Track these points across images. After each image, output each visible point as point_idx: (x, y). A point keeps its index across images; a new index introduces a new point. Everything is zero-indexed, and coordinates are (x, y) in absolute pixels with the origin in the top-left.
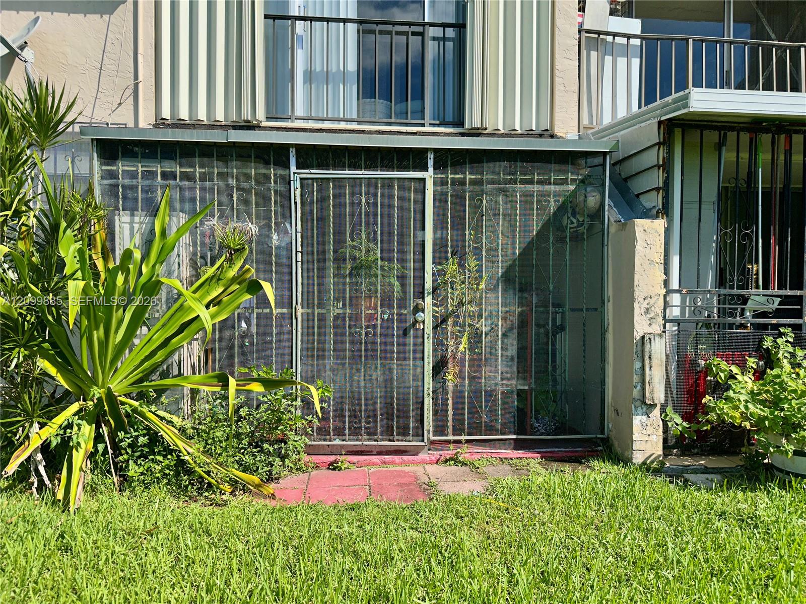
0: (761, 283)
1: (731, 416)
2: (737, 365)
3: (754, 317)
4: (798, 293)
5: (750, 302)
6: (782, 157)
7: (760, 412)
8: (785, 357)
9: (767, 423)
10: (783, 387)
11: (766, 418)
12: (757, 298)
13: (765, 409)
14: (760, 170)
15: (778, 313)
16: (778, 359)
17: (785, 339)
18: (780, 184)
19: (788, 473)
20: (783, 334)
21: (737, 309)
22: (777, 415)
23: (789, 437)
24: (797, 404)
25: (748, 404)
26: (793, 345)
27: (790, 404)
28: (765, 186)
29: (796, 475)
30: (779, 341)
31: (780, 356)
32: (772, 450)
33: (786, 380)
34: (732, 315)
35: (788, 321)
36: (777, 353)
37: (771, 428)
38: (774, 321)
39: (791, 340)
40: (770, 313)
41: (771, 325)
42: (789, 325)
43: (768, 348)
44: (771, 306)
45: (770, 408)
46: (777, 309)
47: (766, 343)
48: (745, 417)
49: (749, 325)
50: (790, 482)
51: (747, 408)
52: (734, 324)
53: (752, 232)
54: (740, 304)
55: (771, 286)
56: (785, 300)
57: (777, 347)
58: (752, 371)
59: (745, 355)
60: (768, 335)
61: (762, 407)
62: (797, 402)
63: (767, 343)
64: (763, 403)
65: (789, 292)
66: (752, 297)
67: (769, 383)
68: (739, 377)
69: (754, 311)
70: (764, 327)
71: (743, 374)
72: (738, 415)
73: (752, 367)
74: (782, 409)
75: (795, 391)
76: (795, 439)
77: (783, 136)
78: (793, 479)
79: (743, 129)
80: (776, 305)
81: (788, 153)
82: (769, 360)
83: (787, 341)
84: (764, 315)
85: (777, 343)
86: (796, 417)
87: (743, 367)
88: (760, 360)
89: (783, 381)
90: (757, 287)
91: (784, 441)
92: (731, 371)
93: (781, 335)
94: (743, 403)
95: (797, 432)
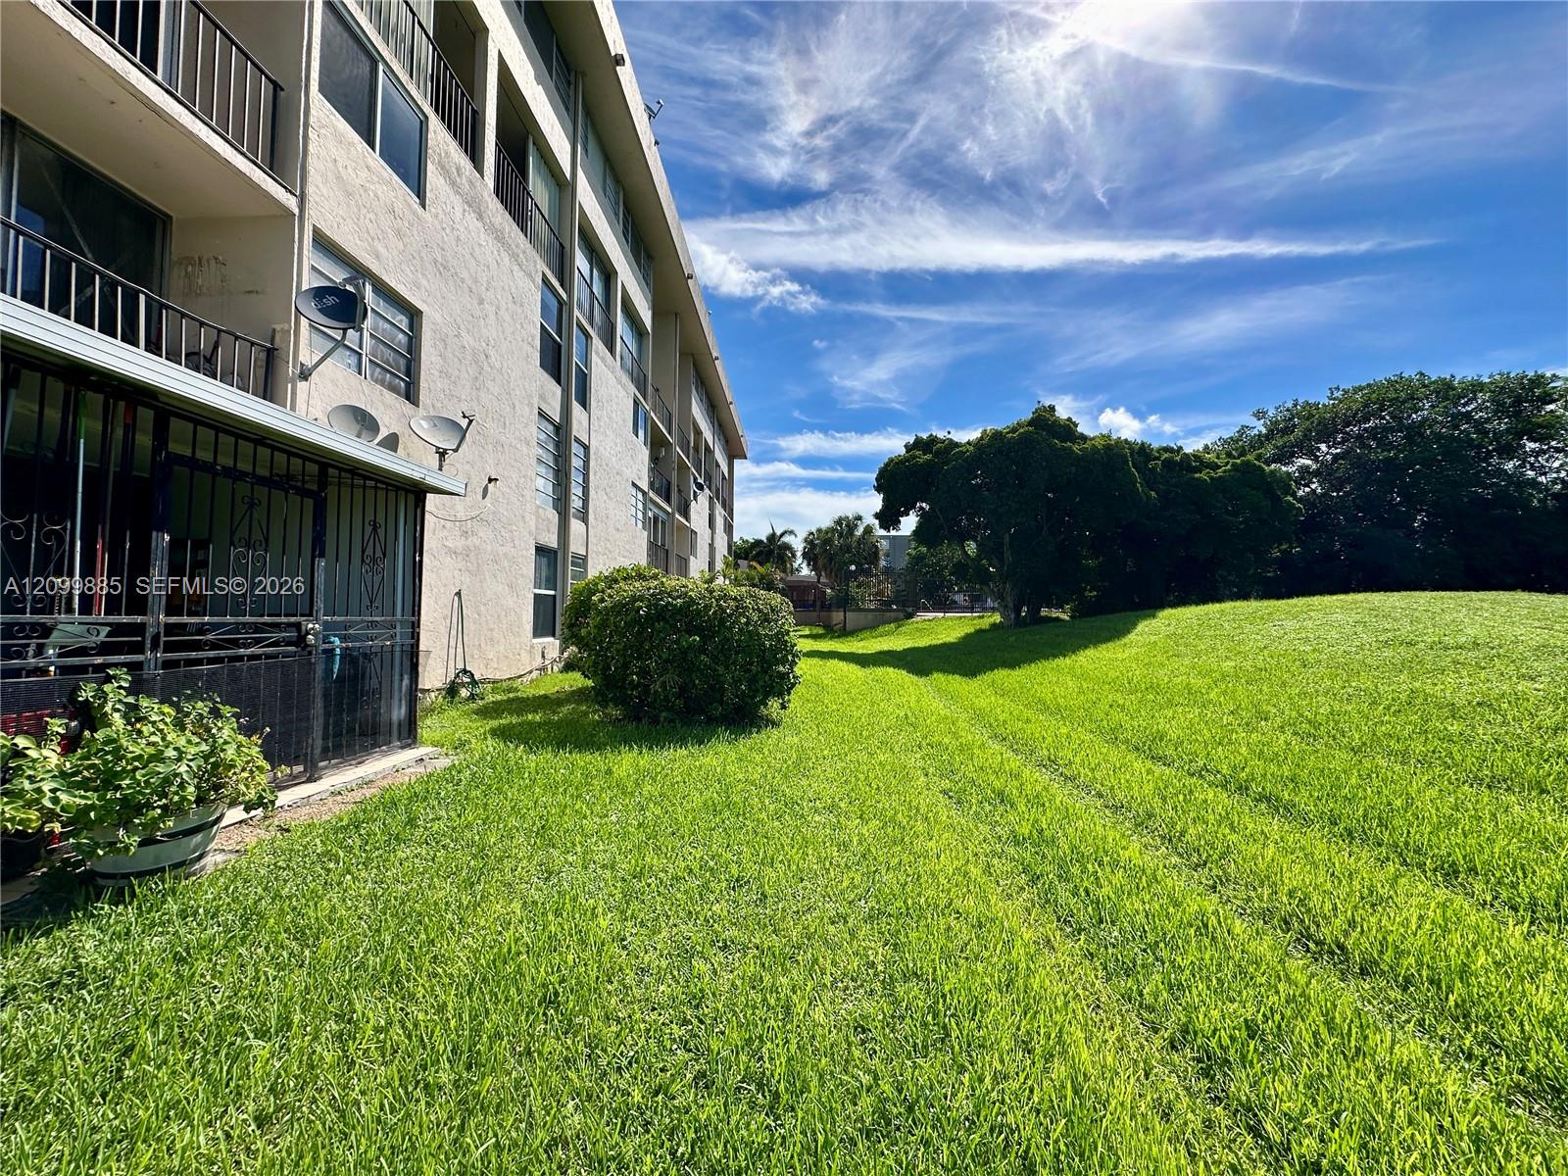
0: (76, 606)
1: (21, 820)
2: (26, 733)
3: (60, 656)
4: (139, 619)
5: (55, 634)
6: (119, 432)
7: (78, 800)
8: (118, 710)
9: (92, 814)
10: (118, 753)
11: (92, 807)
12: (69, 628)
13: (88, 794)
14: (82, 441)
15: (104, 649)
16: (106, 714)
17: (116, 685)
18: (115, 466)
19: (126, 876)
20: (114, 677)
21: (28, 645)
22: (111, 799)
23: (129, 826)
24: (144, 776)
25: (58, 793)
26: (130, 692)
27: (133, 778)
28: (88, 464)
29: (140, 875)
30: (107, 688)
31: (108, 708)
32: (101, 853)
33: (125, 744)
34: (20, 655)
35: (122, 658)
36: (101, 706)
37: (100, 820)
38: (99, 660)
39: (126, 685)
40: (92, 648)
41: (93, 665)
42: (123, 665)
43: (87, 700)
44: (94, 638)
45: (95, 790)
46: (102, 642)
47: (84, 694)
48: (49, 816)
49: (52, 668)
50: (132, 887)
51: (55, 801)
52: (24, 669)
53: (64, 529)
54: (36, 638)
55: (95, 609)
56: (117, 629)
57: (104, 696)
58: (57, 739)
59: (42, 716)
60: (88, 681)
61: (83, 793)
62: (143, 772)
63: (86, 693)
64: (84, 785)
65: (125, 619)
66: (60, 627)
67: (96, 754)
68: (33, 753)
69: (61, 647)
70: (82, 669)
71: (39, 746)
72: (34, 815)
73: (58, 733)
74: (118, 788)
75: (139, 758)
76: (139, 825)
77: (122, 404)
78: (135, 882)
79: (54, 374)
80: (102, 637)
81: (130, 429)
82: (89, 717)
83: (120, 687)
84: (82, 651)
85: (105, 692)
86: (144, 794)
87: (40, 735)
88: (71, 719)
89: (121, 746)
90: (70, 610)
91: (121, 832)
92: (15, 745)
93: (108, 679)
94: (49, 794)
95: (142, 815)
